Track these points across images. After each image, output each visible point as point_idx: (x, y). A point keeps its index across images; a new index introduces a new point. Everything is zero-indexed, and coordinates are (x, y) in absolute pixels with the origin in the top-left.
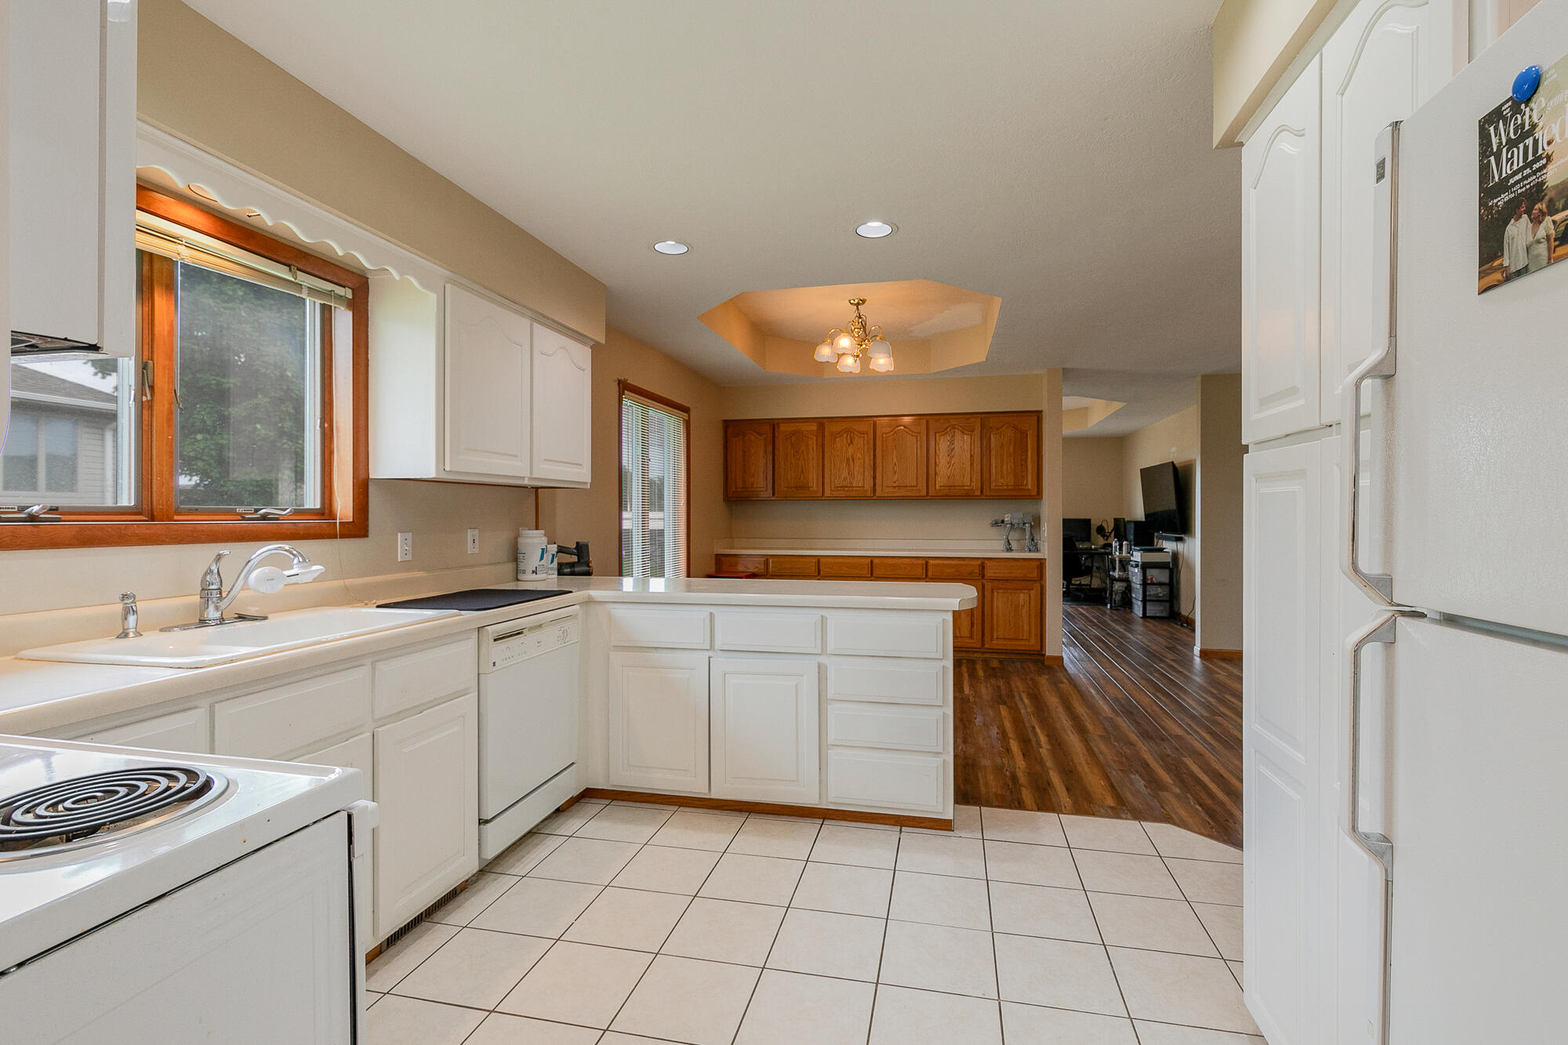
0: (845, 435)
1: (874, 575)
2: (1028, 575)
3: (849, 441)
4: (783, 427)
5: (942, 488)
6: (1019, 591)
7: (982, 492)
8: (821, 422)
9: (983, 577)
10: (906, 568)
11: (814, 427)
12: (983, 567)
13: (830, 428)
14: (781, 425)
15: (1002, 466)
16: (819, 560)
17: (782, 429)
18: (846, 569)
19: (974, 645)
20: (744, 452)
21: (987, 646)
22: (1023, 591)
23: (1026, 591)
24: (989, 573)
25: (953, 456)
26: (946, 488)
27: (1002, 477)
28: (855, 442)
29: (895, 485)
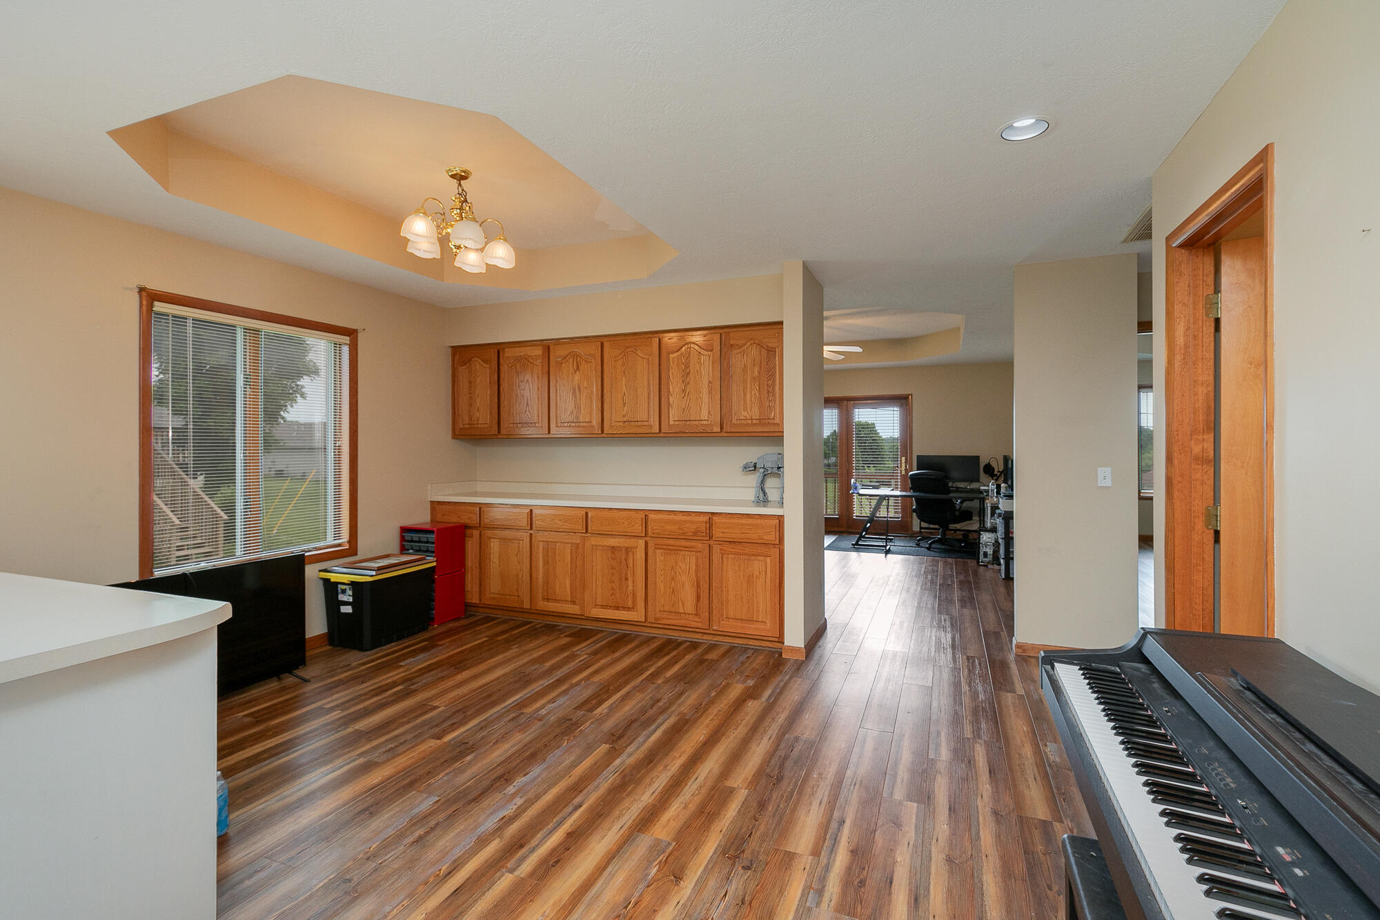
0: (571, 360)
1: (589, 531)
2: (765, 538)
3: (575, 368)
4: (509, 353)
5: (677, 423)
6: (753, 558)
7: (722, 428)
8: (547, 346)
9: (711, 538)
10: (623, 523)
11: (538, 351)
12: (710, 523)
13: (558, 352)
14: (506, 350)
15: (745, 395)
16: (531, 510)
17: (506, 355)
18: (559, 523)
19: (699, 625)
20: (470, 382)
21: (715, 628)
22: (759, 558)
23: (762, 558)
24: (717, 533)
25: (688, 383)
26: (681, 423)
27: (745, 410)
28: (581, 368)
29: (625, 419)
